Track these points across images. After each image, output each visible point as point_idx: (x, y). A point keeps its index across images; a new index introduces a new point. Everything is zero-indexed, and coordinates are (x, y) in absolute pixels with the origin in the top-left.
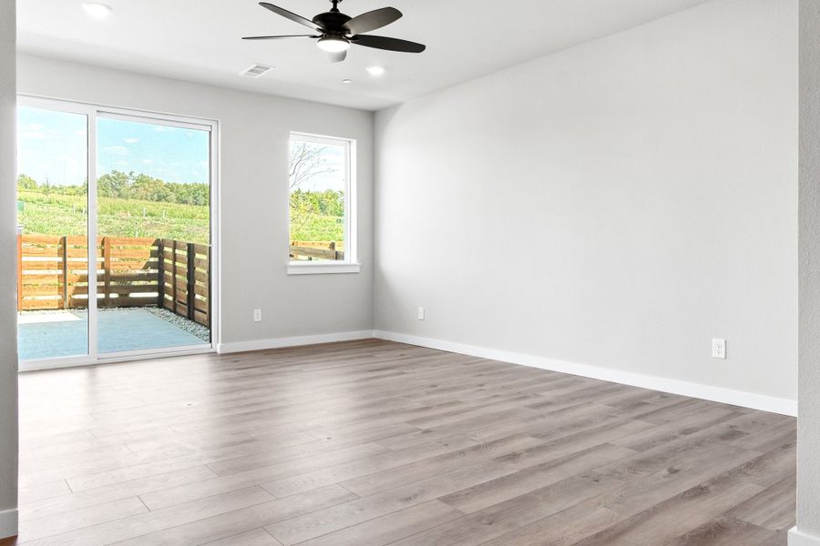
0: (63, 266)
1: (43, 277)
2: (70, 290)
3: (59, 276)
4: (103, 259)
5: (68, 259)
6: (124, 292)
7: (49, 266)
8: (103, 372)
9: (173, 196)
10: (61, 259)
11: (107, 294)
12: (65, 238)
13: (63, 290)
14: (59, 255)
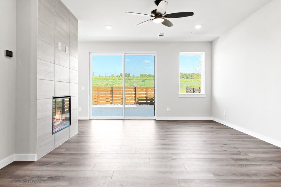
0: (135, 94)
1: (130, 96)
2: (137, 100)
3: (134, 96)
4: (146, 92)
5: (137, 92)
6: (151, 101)
7: (132, 94)
8: (126, 121)
9: (185, 77)
10: (135, 92)
11: (147, 101)
12: (136, 87)
13: (135, 100)
14: (134, 91)
